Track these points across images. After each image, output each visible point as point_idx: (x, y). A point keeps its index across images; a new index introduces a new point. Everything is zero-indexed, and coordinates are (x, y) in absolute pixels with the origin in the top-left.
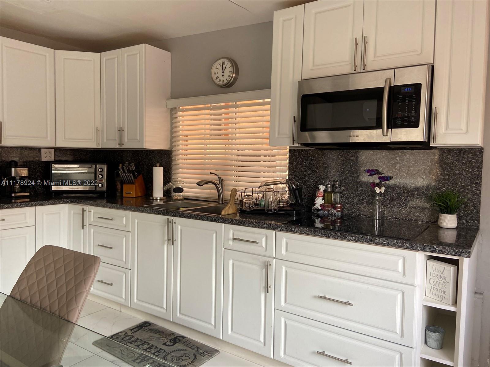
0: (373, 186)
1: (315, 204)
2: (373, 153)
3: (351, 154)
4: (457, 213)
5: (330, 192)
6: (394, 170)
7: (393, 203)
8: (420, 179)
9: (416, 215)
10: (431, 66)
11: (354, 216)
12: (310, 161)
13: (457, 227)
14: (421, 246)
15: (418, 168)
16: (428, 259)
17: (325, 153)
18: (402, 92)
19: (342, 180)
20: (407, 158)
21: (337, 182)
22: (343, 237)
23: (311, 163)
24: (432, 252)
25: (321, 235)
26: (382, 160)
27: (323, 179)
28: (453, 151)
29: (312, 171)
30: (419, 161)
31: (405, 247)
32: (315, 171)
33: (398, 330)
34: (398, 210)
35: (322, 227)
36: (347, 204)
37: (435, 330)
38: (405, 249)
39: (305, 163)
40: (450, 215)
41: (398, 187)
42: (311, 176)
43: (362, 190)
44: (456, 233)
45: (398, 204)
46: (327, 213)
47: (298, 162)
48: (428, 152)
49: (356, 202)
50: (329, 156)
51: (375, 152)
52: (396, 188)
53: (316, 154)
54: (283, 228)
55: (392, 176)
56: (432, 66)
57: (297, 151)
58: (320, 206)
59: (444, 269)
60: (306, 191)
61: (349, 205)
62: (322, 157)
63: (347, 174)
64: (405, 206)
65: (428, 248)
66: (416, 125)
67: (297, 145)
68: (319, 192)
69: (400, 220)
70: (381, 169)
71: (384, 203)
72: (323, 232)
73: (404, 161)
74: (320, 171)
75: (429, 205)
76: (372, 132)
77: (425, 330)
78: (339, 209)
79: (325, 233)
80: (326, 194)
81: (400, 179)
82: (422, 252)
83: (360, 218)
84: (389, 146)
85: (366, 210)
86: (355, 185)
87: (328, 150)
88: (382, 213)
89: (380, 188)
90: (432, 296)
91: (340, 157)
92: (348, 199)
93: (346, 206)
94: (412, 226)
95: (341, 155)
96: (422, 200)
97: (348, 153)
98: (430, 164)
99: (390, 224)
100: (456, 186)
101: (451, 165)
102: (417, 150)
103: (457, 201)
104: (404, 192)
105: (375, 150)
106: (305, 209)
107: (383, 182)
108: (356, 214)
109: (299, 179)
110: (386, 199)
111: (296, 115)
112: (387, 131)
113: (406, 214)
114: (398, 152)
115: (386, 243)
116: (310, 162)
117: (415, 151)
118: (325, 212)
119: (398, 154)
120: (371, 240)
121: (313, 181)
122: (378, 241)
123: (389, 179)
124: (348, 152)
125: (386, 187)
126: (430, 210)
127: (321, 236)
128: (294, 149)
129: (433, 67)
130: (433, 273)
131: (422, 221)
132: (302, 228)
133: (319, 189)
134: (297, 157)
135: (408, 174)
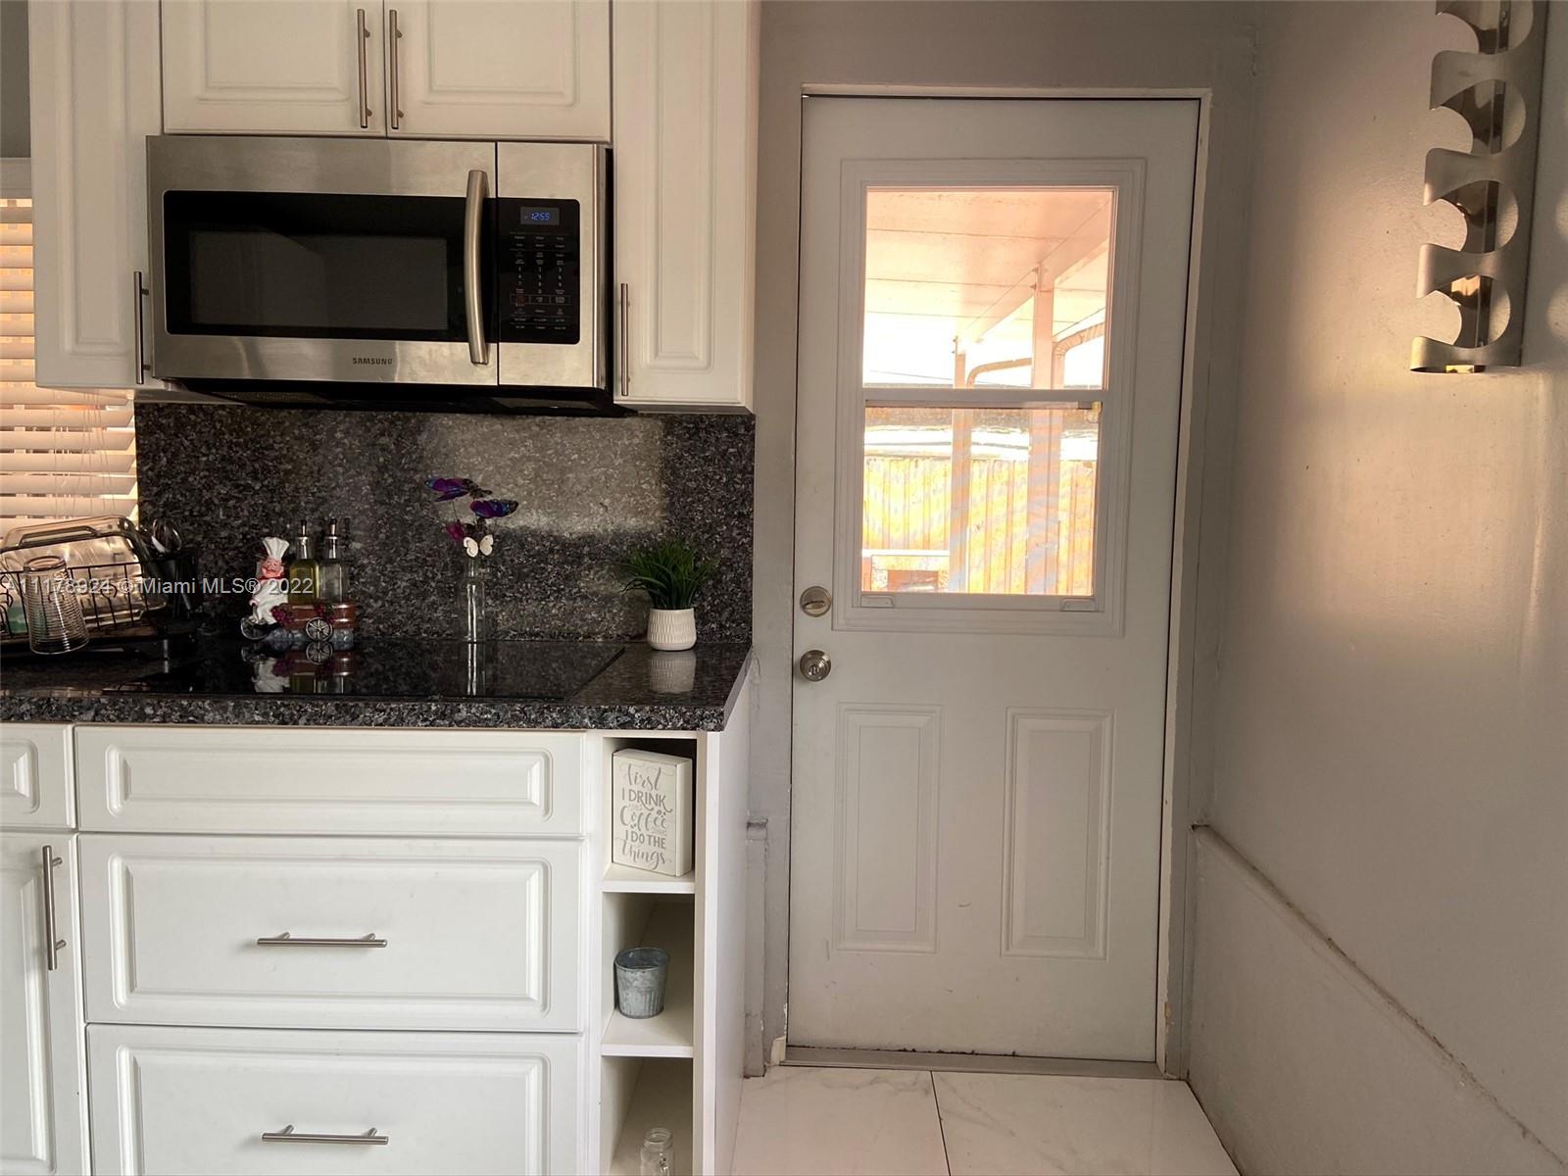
0: (456, 536)
1: (252, 607)
2: (451, 423)
3: (377, 427)
4: (695, 605)
5: (309, 563)
6: (521, 481)
7: (521, 587)
8: (596, 508)
9: (590, 617)
10: (604, 151)
11: (400, 639)
12: (225, 449)
13: (696, 643)
14: (593, 712)
15: (590, 476)
16: (617, 751)
17: (284, 422)
18: (522, 222)
19: (350, 517)
20: (557, 444)
21: (332, 523)
22: (347, 717)
23: (231, 457)
24: (623, 726)
25: (261, 719)
26: (481, 449)
27: (280, 515)
28: (680, 423)
29: (237, 486)
30: (592, 452)
31: (549, 722)
32: (248, 487)
33: (534, 990)
34: (536, 607)
35: (283, 687)
36: (372, 601)
37: (642, 959)
38: (549, 727)
39: (204, 459)
40: (678, 612)
41: (533, 536)
42: (235, 507)
43: (422, 550)
44: (695, 660)
45: (537, 589)
46: (299, 635)
47: (175, 455)
48: (613, 424)
49: (404, 592)
50: (296, 432)
51: (458, 422)
52: (529, 539)
53: (247, 423)
54: (103, 712)
55: (514, 500)
56: (607, 150)
57: (167, 411)
58: (271, 614)
59: (657, 772)
60: (216, 563)
61: (380, 603)
62: (274, 437)
63: (367, 494)
64: (556, 595)
65: (611, 716)
66: (571, 336)
67: (160, 385)
68: (266, 564)
69: (545, 639)
70: (481, 476)
71: (492, 589)
72: (271, 708)
73: (550, 452)
74: (267, 486)
75: (624, 587)
76: (436, 351)
77: (615, 965)
78: (345, 620)
79: (278, 709)
80: (296, 569)
81: (540, 511)
82: (596, 730)
83: (419, 645)
84: (495, 399)
85: (439, 614)
86: (397, 534)
87: (293, 412)
88: (488, 622)
89: (478, 540)
90: (628, 860)
91: (339, 435)
92: (376, 582)
93: (368, 605)
94: (580, 654)
95: (342, 428)
96: (604, 572)
97: (368, 424)
98: (621, 461)
99: (515, 653)
100: (692, 526)
101: (678, 465)
102: (583, 419)
103: (695, 568)
104: (551, 551)
105: (458, 415)
106: (215, 630)
107: (488, 522)
108: (406, 632)
109: (185, 520)
110: (499, 574)
111: (147, 271)
112: (486, 350)
113: (559, 619)
114: (529, 423)
115: (489, 716)
116: (224, 451)
117: (577, 419)
118: (293, 635)
119: (530, 428)
120: (443, 713)
121: (244, 524)
122: (464, 714)
123: (504, 509)
124: (369, 420)
125: (498, 537)
126: (627, 599)
127: (263, 723)
128: (157, 404)
129: (610, 153)
130: (630, 790)
131: (605, 637)
132: (185, 703)
133: (265, 553)
134: (171, 435)
135: (561, 494)
